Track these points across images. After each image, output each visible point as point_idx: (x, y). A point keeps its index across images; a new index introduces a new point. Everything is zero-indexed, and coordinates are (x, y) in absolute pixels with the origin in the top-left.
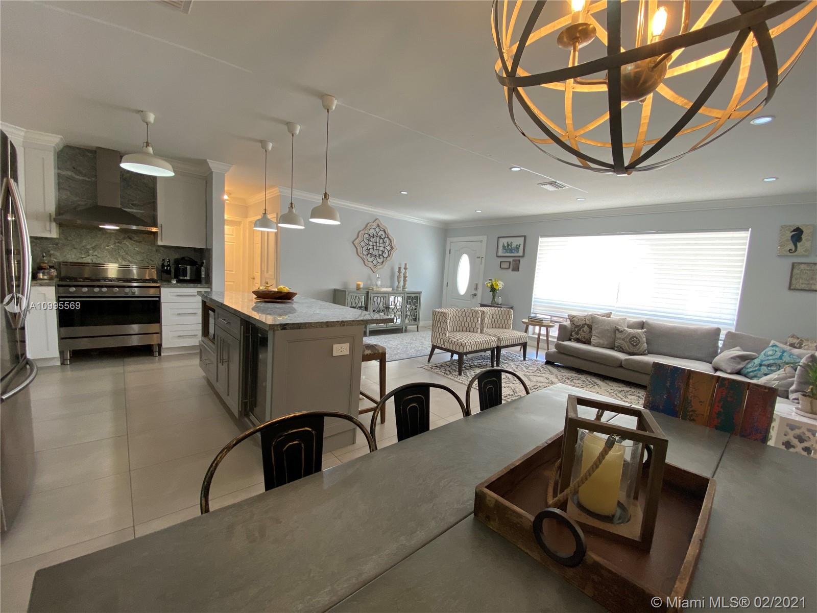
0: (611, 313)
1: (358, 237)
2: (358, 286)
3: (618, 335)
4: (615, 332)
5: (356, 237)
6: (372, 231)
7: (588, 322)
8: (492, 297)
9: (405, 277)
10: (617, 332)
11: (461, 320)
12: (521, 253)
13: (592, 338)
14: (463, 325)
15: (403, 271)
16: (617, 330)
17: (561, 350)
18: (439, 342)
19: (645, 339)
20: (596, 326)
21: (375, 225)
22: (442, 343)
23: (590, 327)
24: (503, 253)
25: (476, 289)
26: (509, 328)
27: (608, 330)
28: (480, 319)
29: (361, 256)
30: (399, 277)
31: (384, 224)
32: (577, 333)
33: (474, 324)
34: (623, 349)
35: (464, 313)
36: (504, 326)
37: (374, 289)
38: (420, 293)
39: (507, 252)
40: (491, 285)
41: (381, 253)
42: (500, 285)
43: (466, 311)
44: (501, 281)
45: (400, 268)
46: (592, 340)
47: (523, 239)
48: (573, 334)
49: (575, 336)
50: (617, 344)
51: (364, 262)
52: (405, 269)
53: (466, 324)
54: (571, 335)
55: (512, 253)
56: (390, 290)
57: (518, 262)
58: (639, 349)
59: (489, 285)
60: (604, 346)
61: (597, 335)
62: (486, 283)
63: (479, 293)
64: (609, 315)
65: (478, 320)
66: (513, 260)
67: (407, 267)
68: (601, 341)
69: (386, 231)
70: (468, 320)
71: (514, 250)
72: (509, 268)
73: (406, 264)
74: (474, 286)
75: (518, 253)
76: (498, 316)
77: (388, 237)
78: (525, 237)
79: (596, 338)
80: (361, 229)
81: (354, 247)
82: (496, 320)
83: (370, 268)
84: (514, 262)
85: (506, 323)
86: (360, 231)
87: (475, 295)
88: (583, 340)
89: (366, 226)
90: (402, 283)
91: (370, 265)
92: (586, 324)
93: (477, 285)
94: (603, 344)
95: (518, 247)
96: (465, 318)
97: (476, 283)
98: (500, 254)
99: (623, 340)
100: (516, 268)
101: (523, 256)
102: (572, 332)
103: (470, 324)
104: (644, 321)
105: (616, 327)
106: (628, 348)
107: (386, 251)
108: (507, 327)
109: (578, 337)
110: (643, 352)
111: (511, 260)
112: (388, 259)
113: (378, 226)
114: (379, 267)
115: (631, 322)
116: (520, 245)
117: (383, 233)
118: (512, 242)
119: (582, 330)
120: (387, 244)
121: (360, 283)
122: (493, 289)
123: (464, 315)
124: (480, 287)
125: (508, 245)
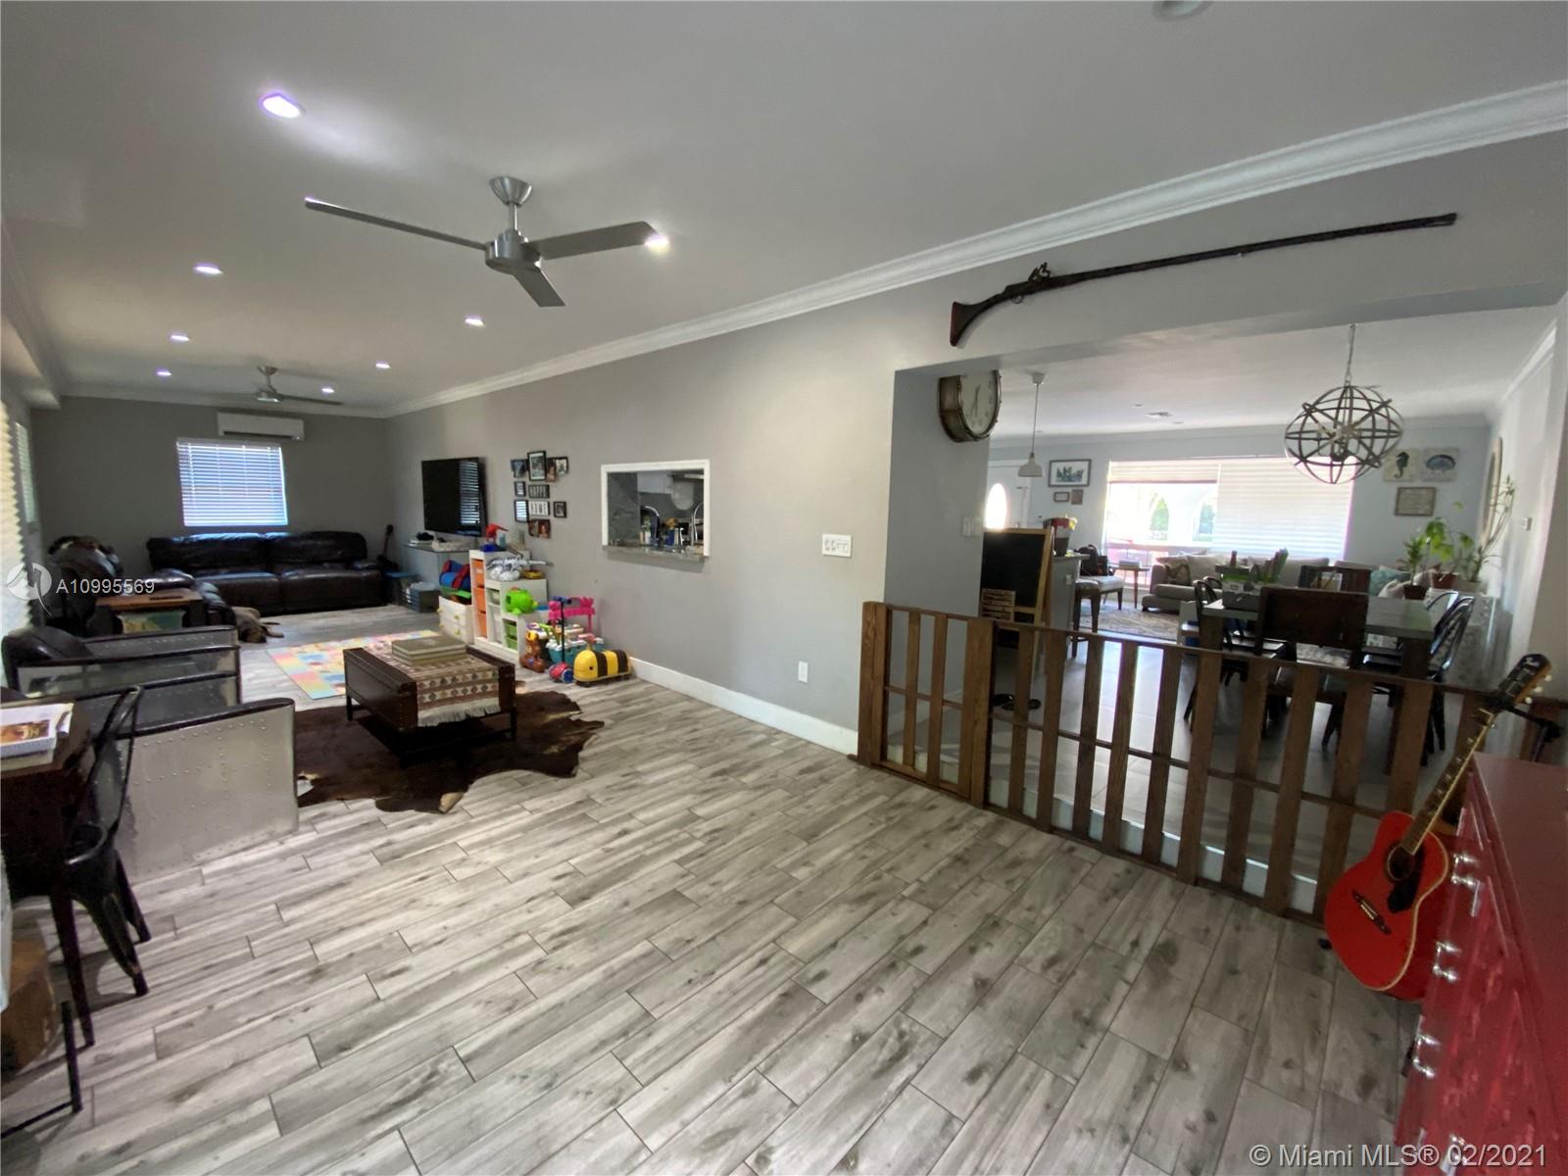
0: (1208, 550)
7: (1185, 563)
17: (1159, 593)
20: (1196, 566)
24: (1058, 481)
27: (1208, 568)
39: (1064, 480)
47: (1087, 463)
48: (1170, 574)
49: (1171, 580)
54: (1168, 576)
55: (1071, 481)
57: (1080, 493)
64: (1204, 553)
66: (1073, 491)
71: (1075, 477)
72: (1068, 500)
75: (1080, 481)
78: (1090, 461)
84: (1075, 494)
92: (1182, 565)
95: (1079, 475)
98: (1054, 481)
100: (1078, 500)
101: (1088, 485)
111: (1070, 490)
116: (1083, 471)
118: (1071, 468)
119: (1179, 571)
125: (1065, 470)
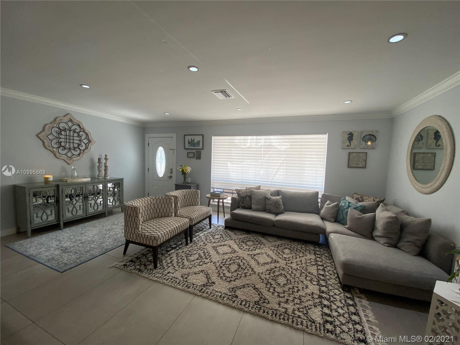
0: (260, 186)
1: (44, 130)
2: (46, 180)
3: (268, 202)
4: (265, 201)
5: (41, 129)
6: (62, 125)
7: (248, 194)
8: (183, 178)
9: (106, 167)
10: (266, 199)
11: (156, 207)
12: (201, 147)
13: (252, 205)
14: (158, 211)
15: (103, 161)
16: (266, 198)
17: (235, 218)
18: (132, 237)
19: (282, 203)
20: (254, 197)
21: (66, 119)
22: (135, 238)
23: (250, 197)
24: (189, 146)
25: (171, 173)
26: (198, 205)
27: (261, 198)
28: (173, 204)
29: (51, 148)
30: (99, 167)
31: (77, 118)
32: (243, 203)
33: (168, 209)
34: (271, 211)
35: (158, 201)
36: (194, 203)
37: (68, 181)
38: (122, 180)
39: (191, 146)
40: (182, 170)
41: (76, 146)
42: (189, 169)
43: (161, 198)
44: (190, 167)
45: (99, 159)
46: (252, 207)
47: (201, 137)
48: (240, 203)
49: (242, 205)
50: (267, 208)
51: (55, 155)
52: (106, 159)
53: (161, 210)
54: (239, 204)
55: (195, 146)
56: (89, 179)
57: (200, 153)
58: (280, 210)
59: (180, 170)
60: (260, 210)
61: (255, 203)
62: (178, 169)
63: (174, 175)
64: (259, 188)
65: (172, 206)
67: (108, 157)
68: (258, 207)
69: (81, 125)
70: (163, 207)
71: (196, 144)
72: (194, 157)
73: (106, 156)
74: (169, 170)
75: (199, 146)
76: (189, 196)
77: (84, 131)
78: (203, 135)
79: (255, 205)
80: (48, 123)
81: (39, 140)
82: (188, 200)
83: (64, 160)
84: (197, 153)
85: (195, 201)
86: (47, 124)
87: (171, 177)
88: (247, 207)
89: (55, 119)
90: (103, 172)
91: (64, 157)
92: (247, 196)
93: (172, 169)
94: (259, 209)
95: (198, 143)
96: (160, 205)
97: (171, 168)
98: (187, 147)
99: (271, 205)
100: (199, 157)
101: (203, 149)
102: (239, 201)
103: (165, 209)
104: (279, 190)
105: (265, 196)
106: (274, 211)
107: (83, 144)
108: (196, 204)
109: (243, 205)
110: (282, 212)
111: (195, 151)
112: (86, 151)
113: (71, 120)
114: (74, 159)
115: (272, 191)
116: (200, 141)
117: (78, 128)
118: (194, 139)
119: (245, 200)
120: (83, 138)
121: (49, 176)
122: (184, 173)
123: (158, 202)
124: (174, 171)
125: (192, 141)
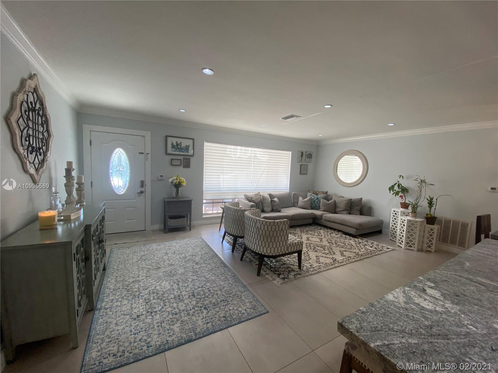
10: (273, 202)
20: (266, 201)
23: (261, 202)
24: (173, 151)
25: (143, 186)
39: (176, 150)
47: (191, 141)
55: (182, 152)
57: (188, 160)
61: (267, 206)
63: (148, 189)
66: (184, 158)
71: (184, 149)
72: (181, 165)
74: (138, 183)
75: (188, 152)
78: (193, 140)
79: (267, 208)
84: (185, 160)
87: (142, 193)
93: (143, 182)
95: (187, 148)
97: (142, 179)
98: (170, 151)
100: (187, 165)
101: (193, 155)
104: (269, 193)
111: (181, 158)
116: (189, 146)
118: (181, 143)
124: (148, 183)
125: (177, 144)
